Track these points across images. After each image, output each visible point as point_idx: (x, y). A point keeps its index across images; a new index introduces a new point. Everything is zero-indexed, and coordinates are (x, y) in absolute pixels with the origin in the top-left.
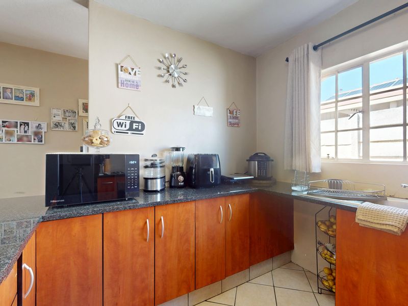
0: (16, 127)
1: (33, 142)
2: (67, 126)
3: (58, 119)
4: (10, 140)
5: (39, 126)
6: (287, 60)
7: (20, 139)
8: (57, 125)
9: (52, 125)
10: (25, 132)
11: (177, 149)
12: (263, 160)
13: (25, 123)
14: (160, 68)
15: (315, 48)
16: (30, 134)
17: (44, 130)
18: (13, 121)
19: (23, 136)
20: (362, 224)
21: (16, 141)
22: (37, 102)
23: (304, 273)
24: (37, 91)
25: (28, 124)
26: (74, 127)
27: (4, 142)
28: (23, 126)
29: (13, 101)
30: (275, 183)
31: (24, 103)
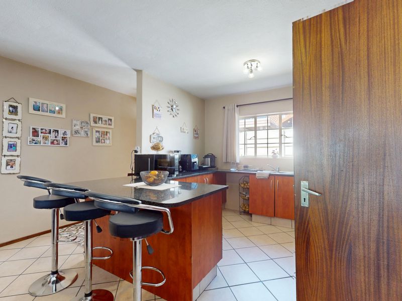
0: (50, 133)
1: (61, 145)
2: (82, 133)
3: (78, 127)
4: (45, 143)
5: (65, 133)
6: (224, 108)
7: (52, 143)
8: (77, 132)
9: (73, 132)
10: (56, 137)
11: (178, 152)
12: (213, 157)
13: (55, 130)
14: (168, 107)
15: (237, 106)
16: (59, 139)
17: (68, 135)
18: (48, 128)
19: (55, 140)
20: (258, 178)
21: (50, 145)
22: (64, 115)
24: (64, 106)
25: (58, 131)
26: (87, 134)
27: (41, 144)
28: (54, 133)
29: (48, 114)
30: (217, 169)
31: (55, 115)
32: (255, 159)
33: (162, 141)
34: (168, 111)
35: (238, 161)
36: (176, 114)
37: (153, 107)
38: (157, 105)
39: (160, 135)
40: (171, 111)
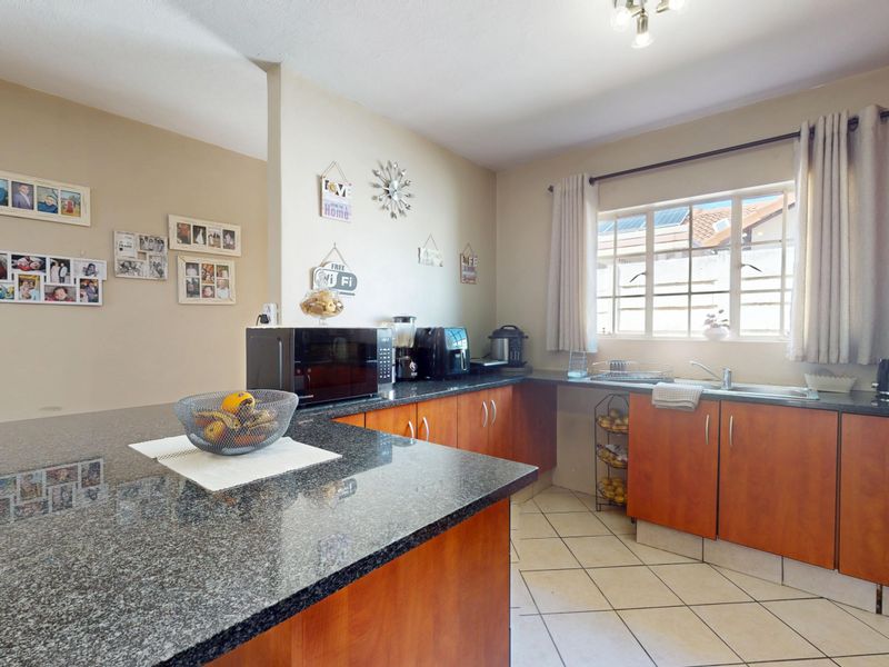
0: (42, 268)
1: (78, 302)
2: (146, 269)
3: (129, 254)
4: (30, 297)
5: (90, 269)
6: (551, 189)
7: (51, 295)
8: (127, 266)
9: (117, 267)
10: (62, 280)
11: (406, 320)
12: (517, 337)
13: (60, 261)
14: (377, 186)
15: (592, 181)
16: (72, 284)
17: (101, 275)
18: (35, 256)
19: (59, 288)
21: (42, 300)
22: (85, 218)
23: (575, 495)
24: (85, 194)
25: (67, 263)
26: (161, 273)
27: (16, 300)
28: (56, 268)
29: (35, 213)
30: (531, 371)
31: (58, 217)
32: (646, 343)
33: (354, 287)
34: (375, 198)
35: (592, 349)
36: (404, 208)
37: (322, 184)
38: (334, 178)
39: (346, 270)
40: (384, 197)
